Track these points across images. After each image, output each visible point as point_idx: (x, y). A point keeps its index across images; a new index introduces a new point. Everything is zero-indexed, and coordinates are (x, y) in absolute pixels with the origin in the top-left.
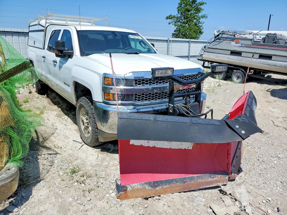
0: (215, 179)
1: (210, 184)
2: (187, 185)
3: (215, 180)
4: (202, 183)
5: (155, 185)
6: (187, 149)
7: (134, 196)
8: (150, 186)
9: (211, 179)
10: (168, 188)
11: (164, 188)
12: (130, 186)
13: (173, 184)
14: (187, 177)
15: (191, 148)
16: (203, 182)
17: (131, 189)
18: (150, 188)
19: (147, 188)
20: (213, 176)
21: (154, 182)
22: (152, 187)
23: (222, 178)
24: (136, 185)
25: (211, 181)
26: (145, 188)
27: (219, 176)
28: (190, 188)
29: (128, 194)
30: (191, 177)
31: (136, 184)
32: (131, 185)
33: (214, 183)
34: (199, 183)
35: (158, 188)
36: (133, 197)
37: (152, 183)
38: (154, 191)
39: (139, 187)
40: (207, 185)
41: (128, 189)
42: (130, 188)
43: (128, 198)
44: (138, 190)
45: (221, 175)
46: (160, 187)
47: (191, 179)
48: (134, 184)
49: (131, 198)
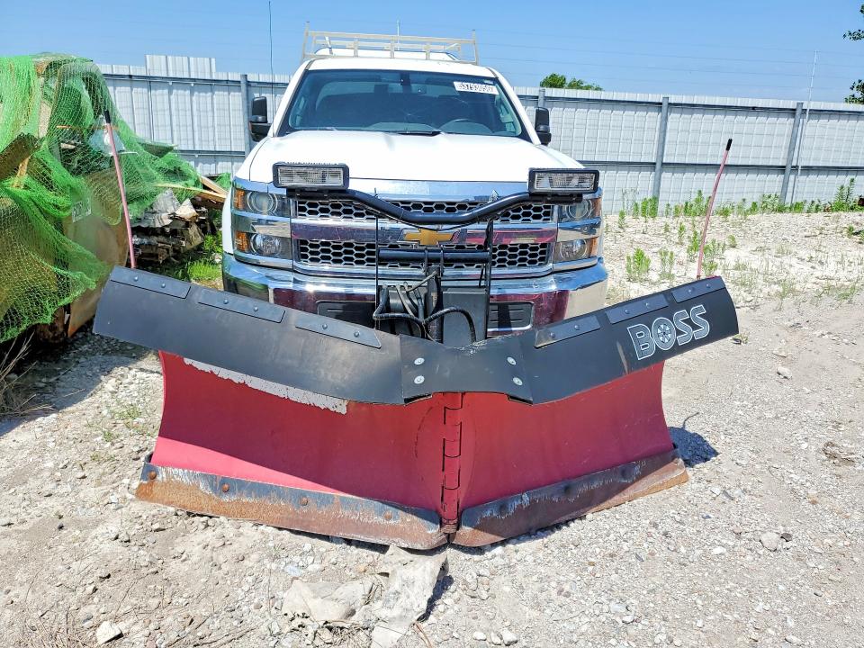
0: (392, 522)
1: (369, 534)
2: (304, 515)
3: (392, 527)
4: (348, 521)
5: (224, 486)
6: (332, 409)
7: (166, 500)
8: (211, 486)
9: (381, 519)
10: (251, 506)
11: (243, 504)
12: (167, 472)
13: (270, 499)
14: (314, 493)
15: (343, 411)
16: (353, 521)
17: (165, 480)
18: (209, 491)
19: (201, 487)
20: (390, 510)
21: (224, 481)
22: (214, 490)
23: (415, 527)
24: (180, 475)
25: (377, 525)
26: (198, 487)
27: (410, 518)
28: (308, 526)
29: (156, 490)
30: (324, 494)
31: (181, 470)
32: (169, 469)
33: (386, 534)
34: (340, 519)
35: (226, 499)
36: (163, 500)
37: (219, 479)
38: (214, 503)
39: (186, 480)
40: (361, 533)
41: (159, 478)
42: (164, 476)
43: (151, 500)
44: (179, 486)
45: (415, 518)
46: (234, 498)
47: (325, 500)
48: (176, 470)
49: (158, 501)
